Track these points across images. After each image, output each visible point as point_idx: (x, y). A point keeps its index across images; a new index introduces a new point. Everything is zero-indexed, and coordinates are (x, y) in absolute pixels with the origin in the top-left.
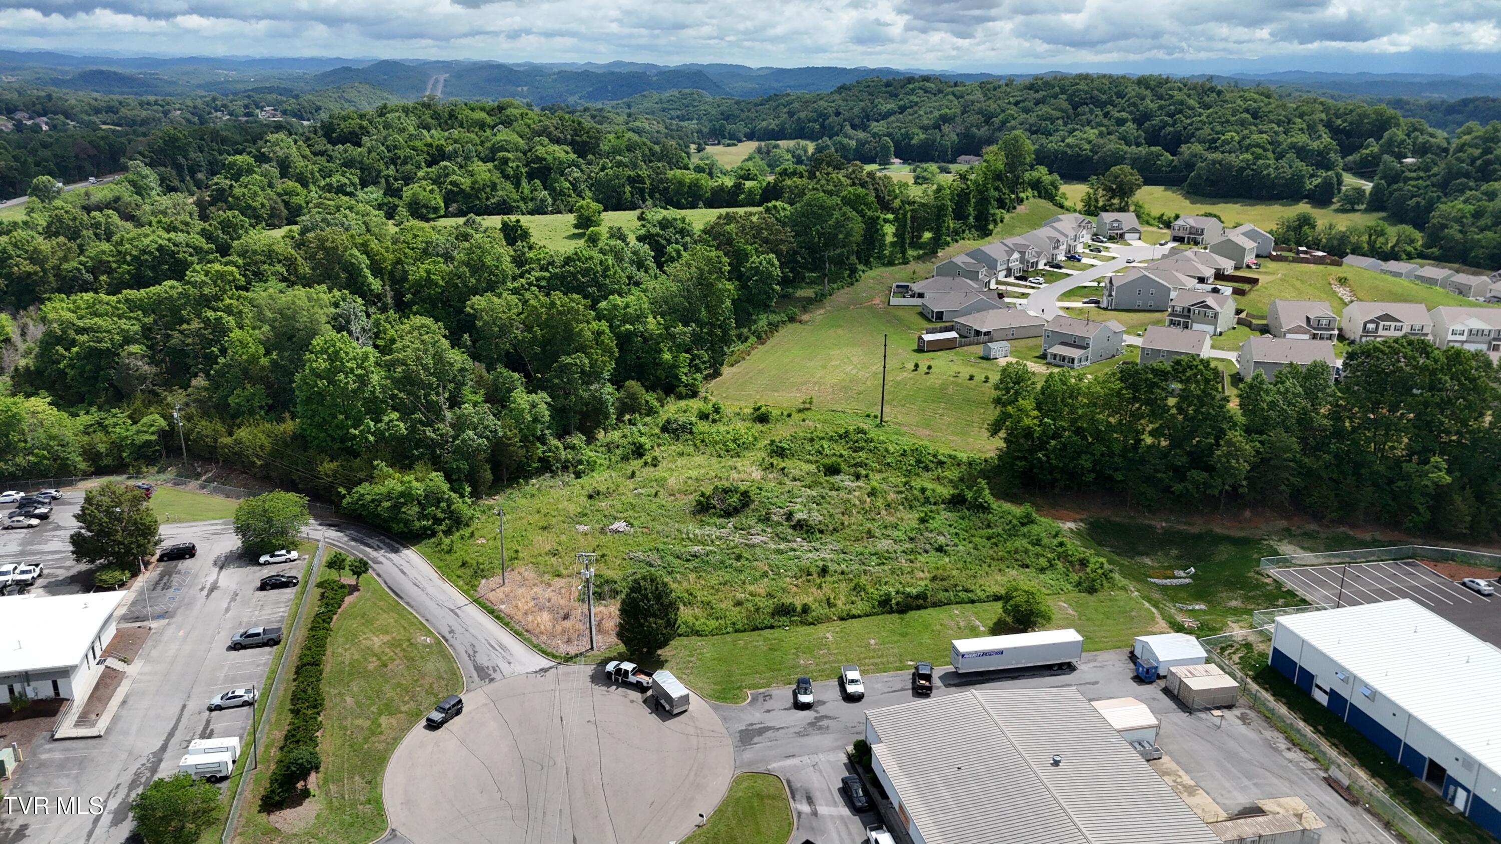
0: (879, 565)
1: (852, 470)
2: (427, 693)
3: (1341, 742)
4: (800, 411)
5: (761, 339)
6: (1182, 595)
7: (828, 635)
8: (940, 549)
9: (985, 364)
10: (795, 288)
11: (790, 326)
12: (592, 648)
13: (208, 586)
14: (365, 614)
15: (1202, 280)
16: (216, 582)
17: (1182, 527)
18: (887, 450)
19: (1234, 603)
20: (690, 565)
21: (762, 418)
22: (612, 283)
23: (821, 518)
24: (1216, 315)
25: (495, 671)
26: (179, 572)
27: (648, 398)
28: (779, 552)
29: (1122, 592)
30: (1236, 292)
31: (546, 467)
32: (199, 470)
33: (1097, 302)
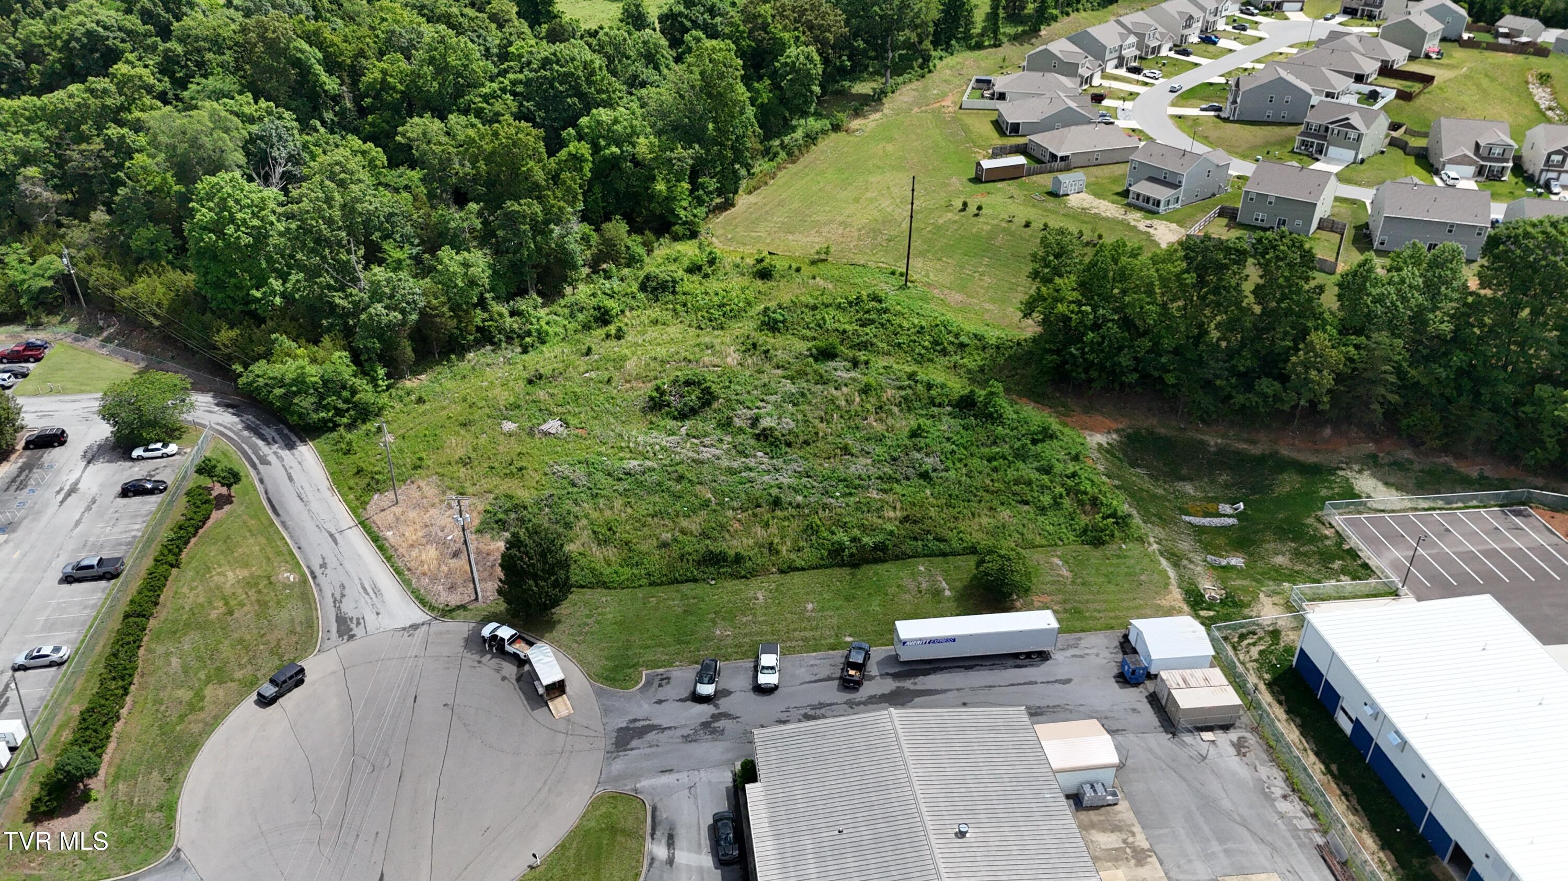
0: (844, 495)
1: (850, 353)
2: (272, 653)
3: (1355, 791)
4: (813, 263)
5: (792, 155)
6: (1221, 541)
7: (760, 595)
8: (925, 476)
9: (1051, 203)
10: (853, 80)
11: (833, 135)
12: (477, 599)
13: (67, 488)
14: (228, 537)
15: (1359, 78)
16: (76, 483)
17: (1243, 446)
18: (900, 326)
19: (1280, 560)
20: (620, 487)
21: (765, 274)
22: (599, 92)
23: (792, 425)
24: (1360, 136)
25: (358, 624)
26: (41, 466)
27: (630, 244)
28: (731, 471)
29: (1137, 545)
30: (1403, 96)
31: (486, 337)
32: (101, 323)
33: (1219, 109)
